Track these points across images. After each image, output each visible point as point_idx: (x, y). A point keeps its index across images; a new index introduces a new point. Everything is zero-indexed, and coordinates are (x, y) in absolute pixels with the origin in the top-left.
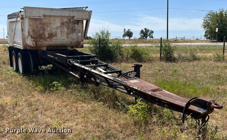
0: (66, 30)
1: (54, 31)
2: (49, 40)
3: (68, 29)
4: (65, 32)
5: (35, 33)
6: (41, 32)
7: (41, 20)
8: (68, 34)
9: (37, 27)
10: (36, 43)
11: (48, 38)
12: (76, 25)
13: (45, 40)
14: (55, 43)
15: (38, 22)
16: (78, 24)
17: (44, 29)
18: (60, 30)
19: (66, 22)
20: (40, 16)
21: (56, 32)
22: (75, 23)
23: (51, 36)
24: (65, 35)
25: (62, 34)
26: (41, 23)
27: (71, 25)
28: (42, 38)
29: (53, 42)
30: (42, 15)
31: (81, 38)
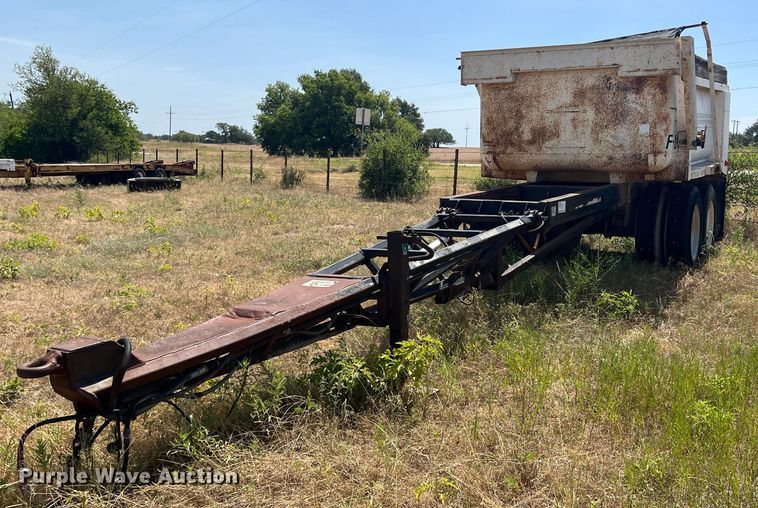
0: (590, 114)
1: (549, 120)
2: (533, 149)
3: (598, 111)
4: (586, 124)
5: (494, 128)
6: (511, 124)
7: (510, 86)
8: (597, 128)
9: (499, 110)
10: (494, 159)
11: (531, 142)
12: (631, 96)
13: (521, 149)
14: (554, 158)
15: (504, 93)
16: (638, 91)
17: (519, 116)
18: (570, 116)
19: (593, 88)
20: (504, 75)
21: (557, 125)
22: (626, 89)
23: (541, 135)
24: (588, 131)
25: (575, 127)
26: (511, 98)
27: (610, 98)
28: (512, 144)
29: (545, 157)
30: (508, 73)
31: (648, 141)
